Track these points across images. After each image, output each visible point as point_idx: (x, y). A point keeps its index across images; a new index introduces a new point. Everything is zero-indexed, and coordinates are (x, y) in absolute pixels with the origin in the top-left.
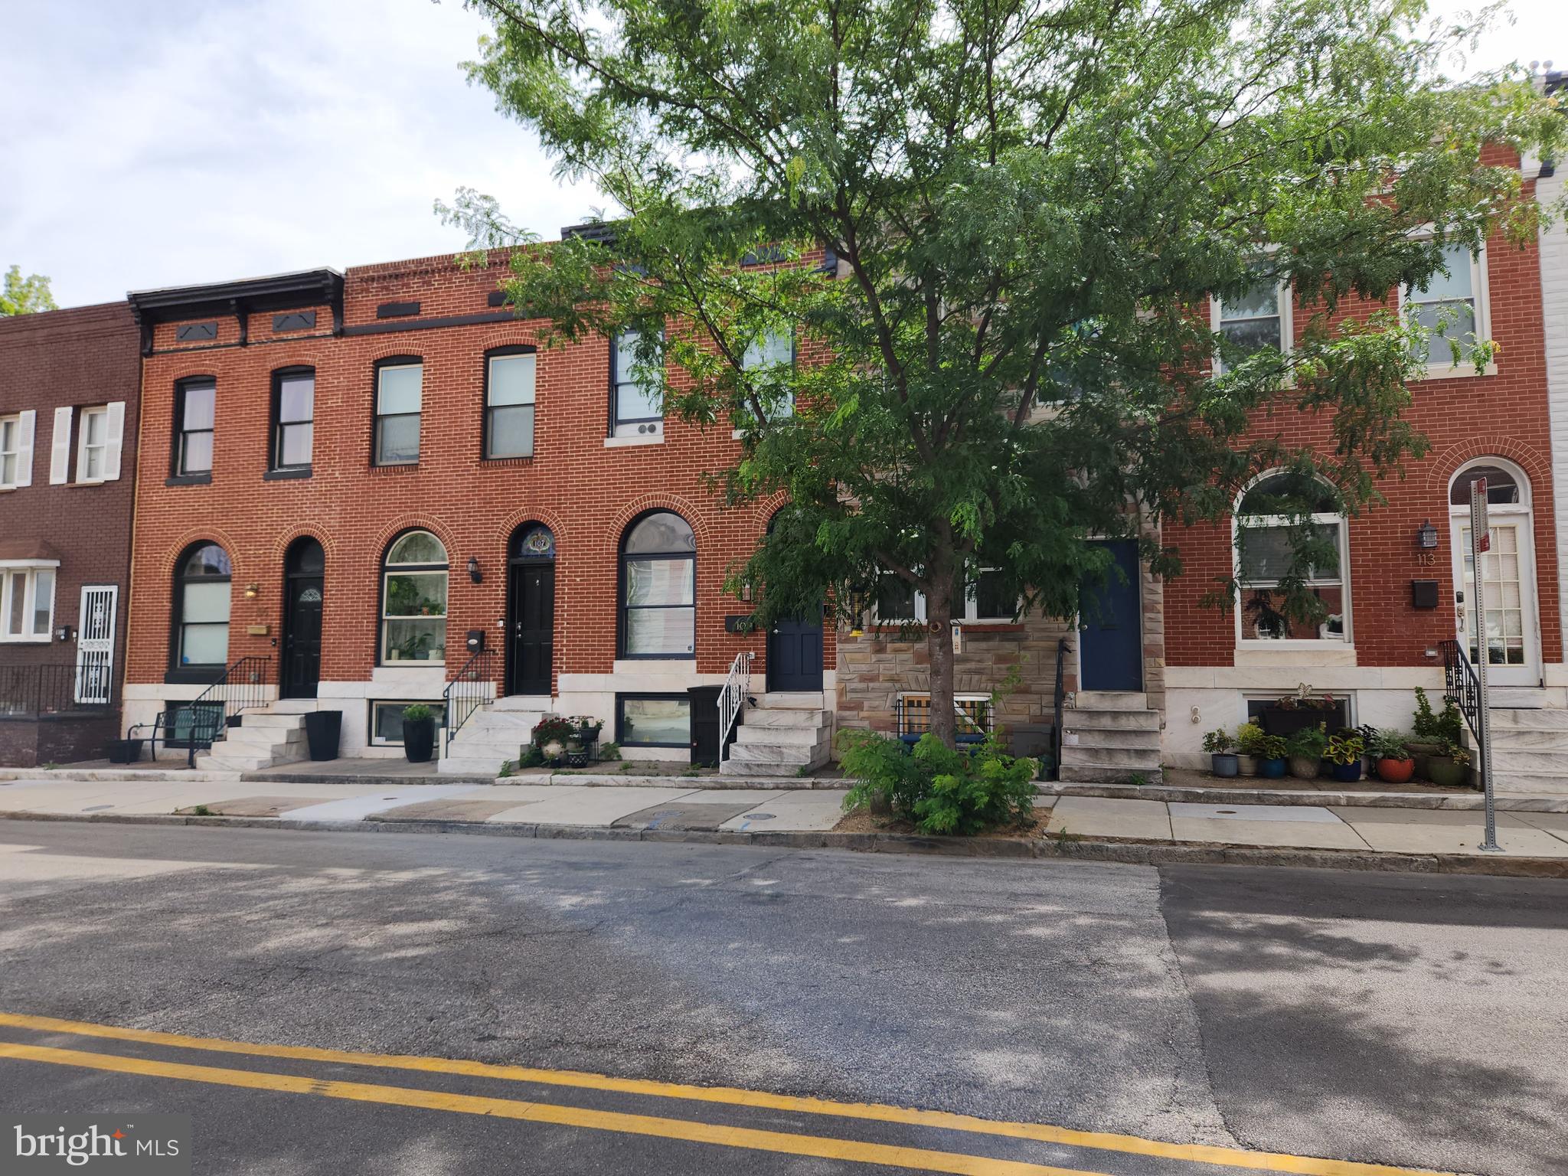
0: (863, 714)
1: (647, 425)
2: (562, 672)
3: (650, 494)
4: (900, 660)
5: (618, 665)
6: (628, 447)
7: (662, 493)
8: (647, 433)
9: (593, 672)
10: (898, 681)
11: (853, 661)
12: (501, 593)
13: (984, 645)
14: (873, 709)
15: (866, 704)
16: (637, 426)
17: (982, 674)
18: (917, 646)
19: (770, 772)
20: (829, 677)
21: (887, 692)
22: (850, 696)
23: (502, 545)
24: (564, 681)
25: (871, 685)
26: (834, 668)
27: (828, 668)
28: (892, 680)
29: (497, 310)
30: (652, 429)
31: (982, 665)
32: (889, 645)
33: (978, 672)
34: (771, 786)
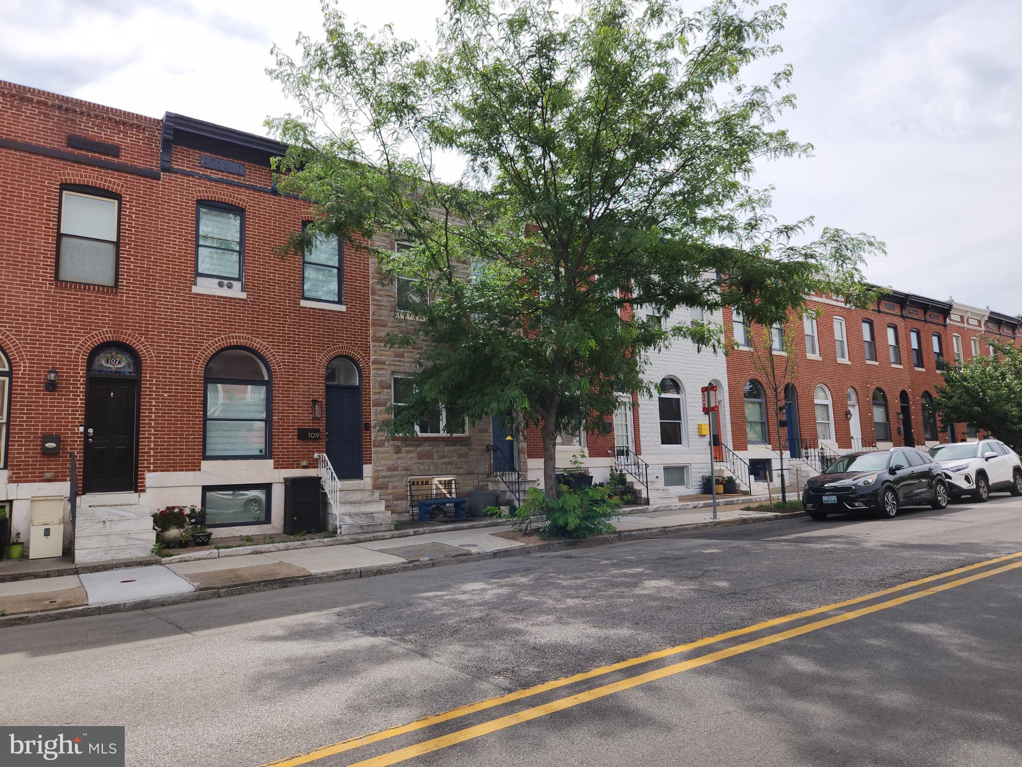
0: (389, 491)
1: (226, 282)
2: (149, 471)
3: (234, 334)
4: (408, 458)
5: (204, 464)
6: (214, 296)
7: (245, 335)
8: (225, 287)
9: (181, 470)
10: (409, 470)
11: (383, 459)
12: (80, 402)
13: (452, 448)
14: (394, 487)
15: (390, 485)
16: (217, 281)
17: (452, 464)
18: (419, 449)
19: (376, 529)
20: (367, 469)
21: (403, 476)
22: (381, 480)
23: (82, 359)
24: (151, 478)
25: (394, 473)
26: (370, 463)
27: (367, 463)
28: (406, 470)
29: (76, 152)
30: (230, 286)
31: (451, 460)
32: (403, 449)
33: (450, 463)
34: (389, 536)
